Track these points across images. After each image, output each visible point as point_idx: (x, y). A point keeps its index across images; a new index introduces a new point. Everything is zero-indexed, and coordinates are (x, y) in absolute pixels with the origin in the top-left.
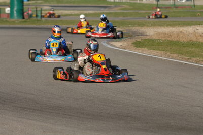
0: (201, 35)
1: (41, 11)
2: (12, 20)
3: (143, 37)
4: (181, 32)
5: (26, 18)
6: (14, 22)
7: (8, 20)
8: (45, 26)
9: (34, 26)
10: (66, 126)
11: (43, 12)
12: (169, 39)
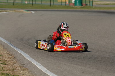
1: (93, 2)
2: (76, 7)
5: (83, 5)
6: (76, 8)
7: (73, 7)
8: (94, 10)
9: (88, 10)
10: (98, 69)
11: (94, 2)
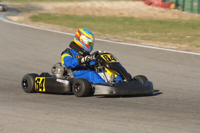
0: (97, 10)
3: (41, 12)
4: (79, 7)
12: (66, 13)
